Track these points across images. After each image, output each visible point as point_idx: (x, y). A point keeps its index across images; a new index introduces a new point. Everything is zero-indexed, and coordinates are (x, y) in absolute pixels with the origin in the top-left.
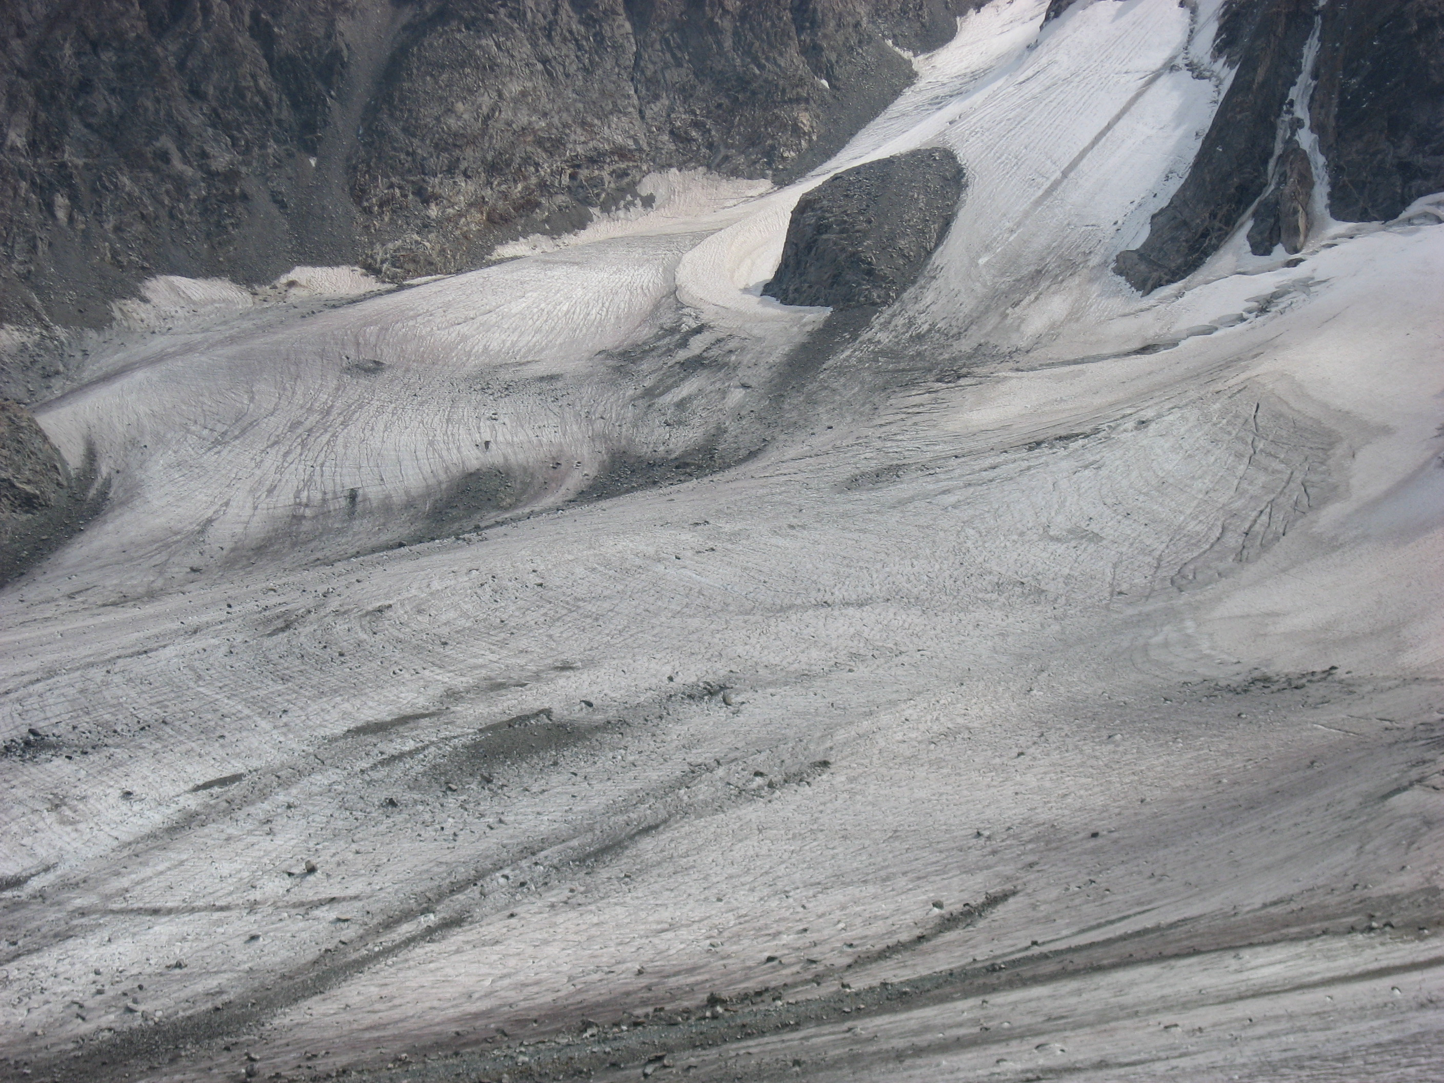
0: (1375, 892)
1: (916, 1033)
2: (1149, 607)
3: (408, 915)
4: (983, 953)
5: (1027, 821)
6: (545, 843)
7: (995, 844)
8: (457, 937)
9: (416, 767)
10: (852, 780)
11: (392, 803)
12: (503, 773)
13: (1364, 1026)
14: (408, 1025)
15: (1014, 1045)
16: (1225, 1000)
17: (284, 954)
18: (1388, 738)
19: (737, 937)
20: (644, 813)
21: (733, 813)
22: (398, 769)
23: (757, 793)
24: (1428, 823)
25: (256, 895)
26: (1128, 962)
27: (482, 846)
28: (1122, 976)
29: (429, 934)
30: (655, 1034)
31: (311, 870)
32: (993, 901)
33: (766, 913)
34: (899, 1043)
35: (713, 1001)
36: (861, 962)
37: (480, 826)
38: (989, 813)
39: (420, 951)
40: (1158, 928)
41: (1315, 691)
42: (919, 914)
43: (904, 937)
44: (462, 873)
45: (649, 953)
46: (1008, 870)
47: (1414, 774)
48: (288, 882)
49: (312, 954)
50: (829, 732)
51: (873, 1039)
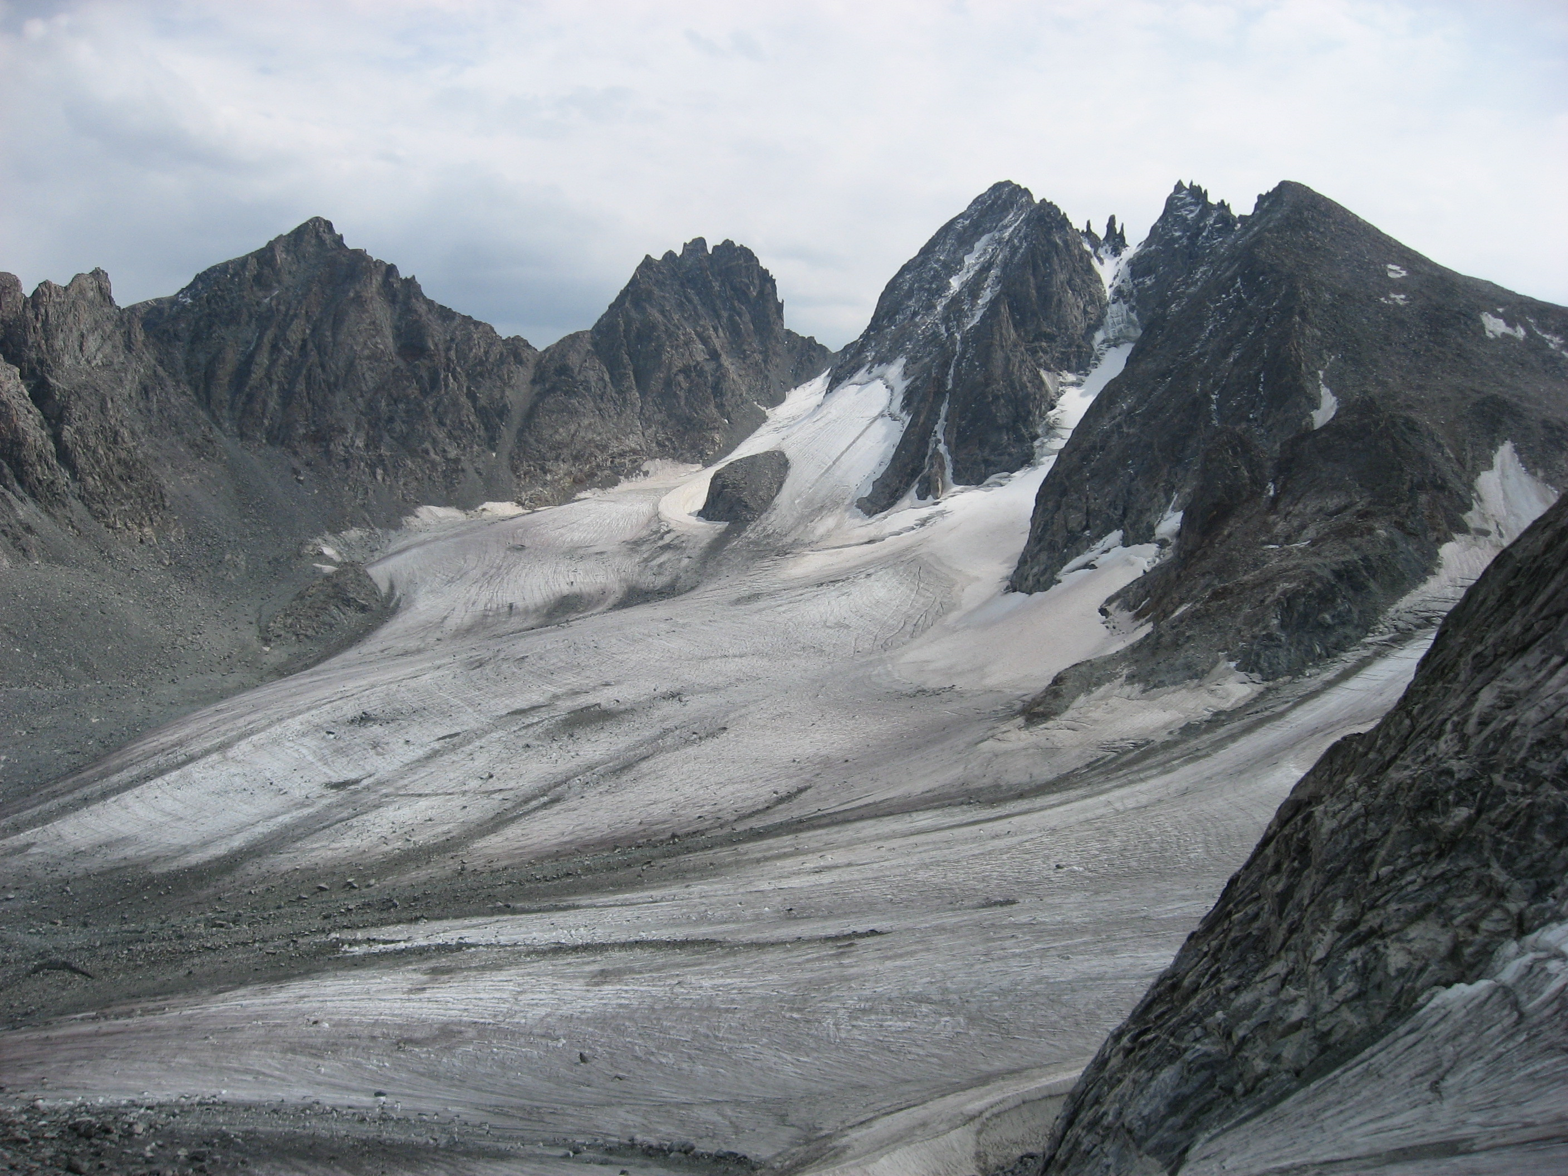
0: (972, 786)
1: (765, 850)
2: (871, 658)
3: (535, 797)
4: (796, 814)
5: (816, 755)
6: (598, 764)
7: (802, 765)
8: (557, 807)
9: (539, 730)
10: (737, 736)
11: (528, 746)
12: (578, 732)
13: (966, 847)
14: (535, 847)
15: (810, 856)
16: (905, 835)
17: (478, 815)
18: (978, 717)
19: (684, 807)
20: (642, 751)
21: (683, 751)
22: (531, 730)
23: (694, 742)
24: (996, 756)
25: (466, 788)
26: (861, 818)
27: (569, 765)
28: (859, 825)
29: (545, 806)
30: (648, 852)
31: (491, 776)
32: (800, 791)
33: (697, 796)
34: (759, 855)
35: (674, 836)
36: (741, 818)
37: (568, 756)
38: (799, 751)
39: (540, 814)
40: (875, 803)
41: (946, 696)
42: (767, 797)
43: (760, 807)
44: (559, 778)
45: (644, 815)
46: (808, 776)
47: (990, 733)
48: (480, 782)
49: (491, 815)
50: (727, 714)
51: (745, 854)
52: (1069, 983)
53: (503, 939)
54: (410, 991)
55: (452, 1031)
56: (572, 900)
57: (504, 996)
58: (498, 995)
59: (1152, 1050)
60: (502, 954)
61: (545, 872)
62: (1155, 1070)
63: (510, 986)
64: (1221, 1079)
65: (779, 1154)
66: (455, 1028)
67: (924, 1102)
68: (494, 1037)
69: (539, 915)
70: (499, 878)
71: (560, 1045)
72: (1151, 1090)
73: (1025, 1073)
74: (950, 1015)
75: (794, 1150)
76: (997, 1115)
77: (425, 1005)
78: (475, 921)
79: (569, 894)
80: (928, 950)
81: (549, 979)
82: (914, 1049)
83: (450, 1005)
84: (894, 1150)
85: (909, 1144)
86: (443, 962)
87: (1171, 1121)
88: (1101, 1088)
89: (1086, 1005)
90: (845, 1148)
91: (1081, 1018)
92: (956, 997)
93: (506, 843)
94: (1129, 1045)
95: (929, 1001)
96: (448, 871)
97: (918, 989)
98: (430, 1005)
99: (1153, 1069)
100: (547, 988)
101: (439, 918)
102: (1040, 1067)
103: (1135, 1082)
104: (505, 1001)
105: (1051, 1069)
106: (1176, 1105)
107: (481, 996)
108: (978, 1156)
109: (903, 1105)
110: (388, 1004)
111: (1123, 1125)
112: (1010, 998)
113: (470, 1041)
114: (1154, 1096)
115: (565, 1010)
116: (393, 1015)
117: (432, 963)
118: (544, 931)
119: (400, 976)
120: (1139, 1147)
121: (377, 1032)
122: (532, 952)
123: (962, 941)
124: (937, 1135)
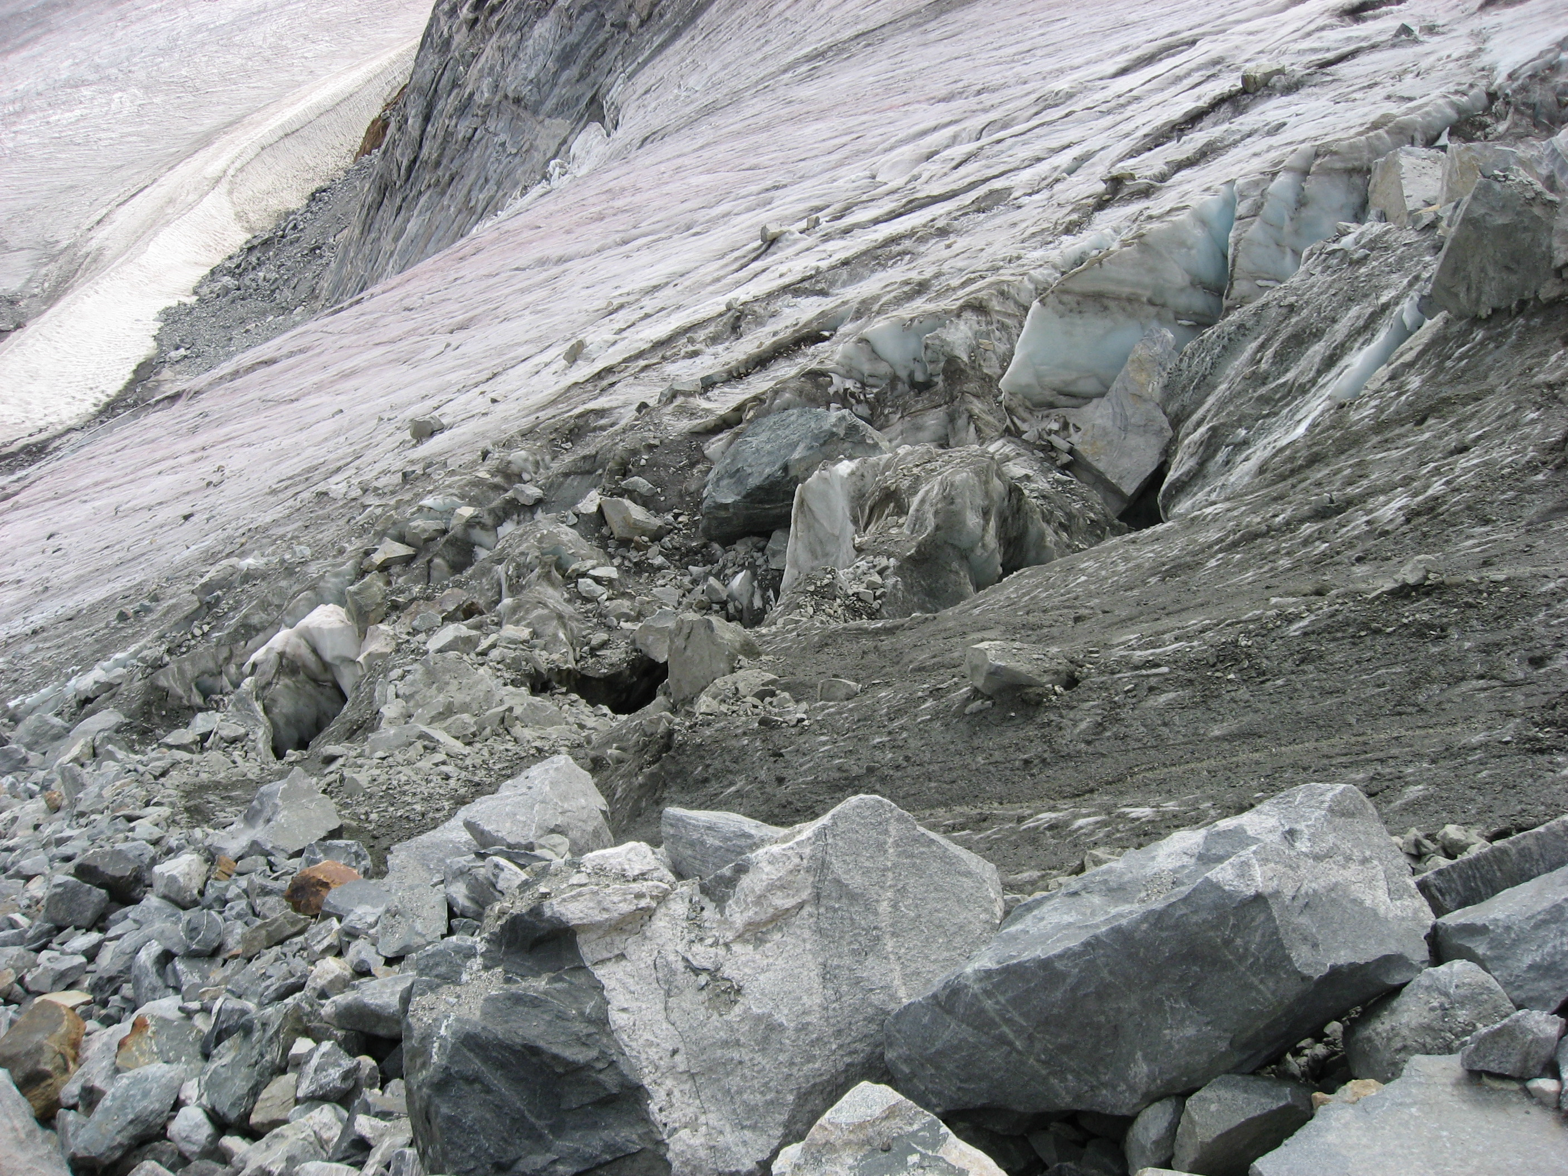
59: (510, 10)
62: (523, 30)
64: (610, 17)
65: (30, 280)
67: (155, 180)
72: (530, 51)
73: (246, 121)
74: (120, 90)
75: (44, 271)
76: (241, 170)
80: (50, 31)
82: (103, 135)
84: (156, 234)
85: (168, 223)
87: (565, 76)
88: (454, 69)
89: (264, 39)
90: (100, 251)
91: (268, 53)
92: (114, 71)
94: (471, 16)
95: (85, 83)
97: (65, 75)
99: (520, 29)
102: (258, 110)
103: (501, 49)
105: (272, 109)
106: (566, 58)
108: (239, 216)
109: (133, 191)
111: (506, 97)
112: (177, 56)
114: (536, 55)
120: (535, 112)
123: (85, 12)
124: (191, 207)
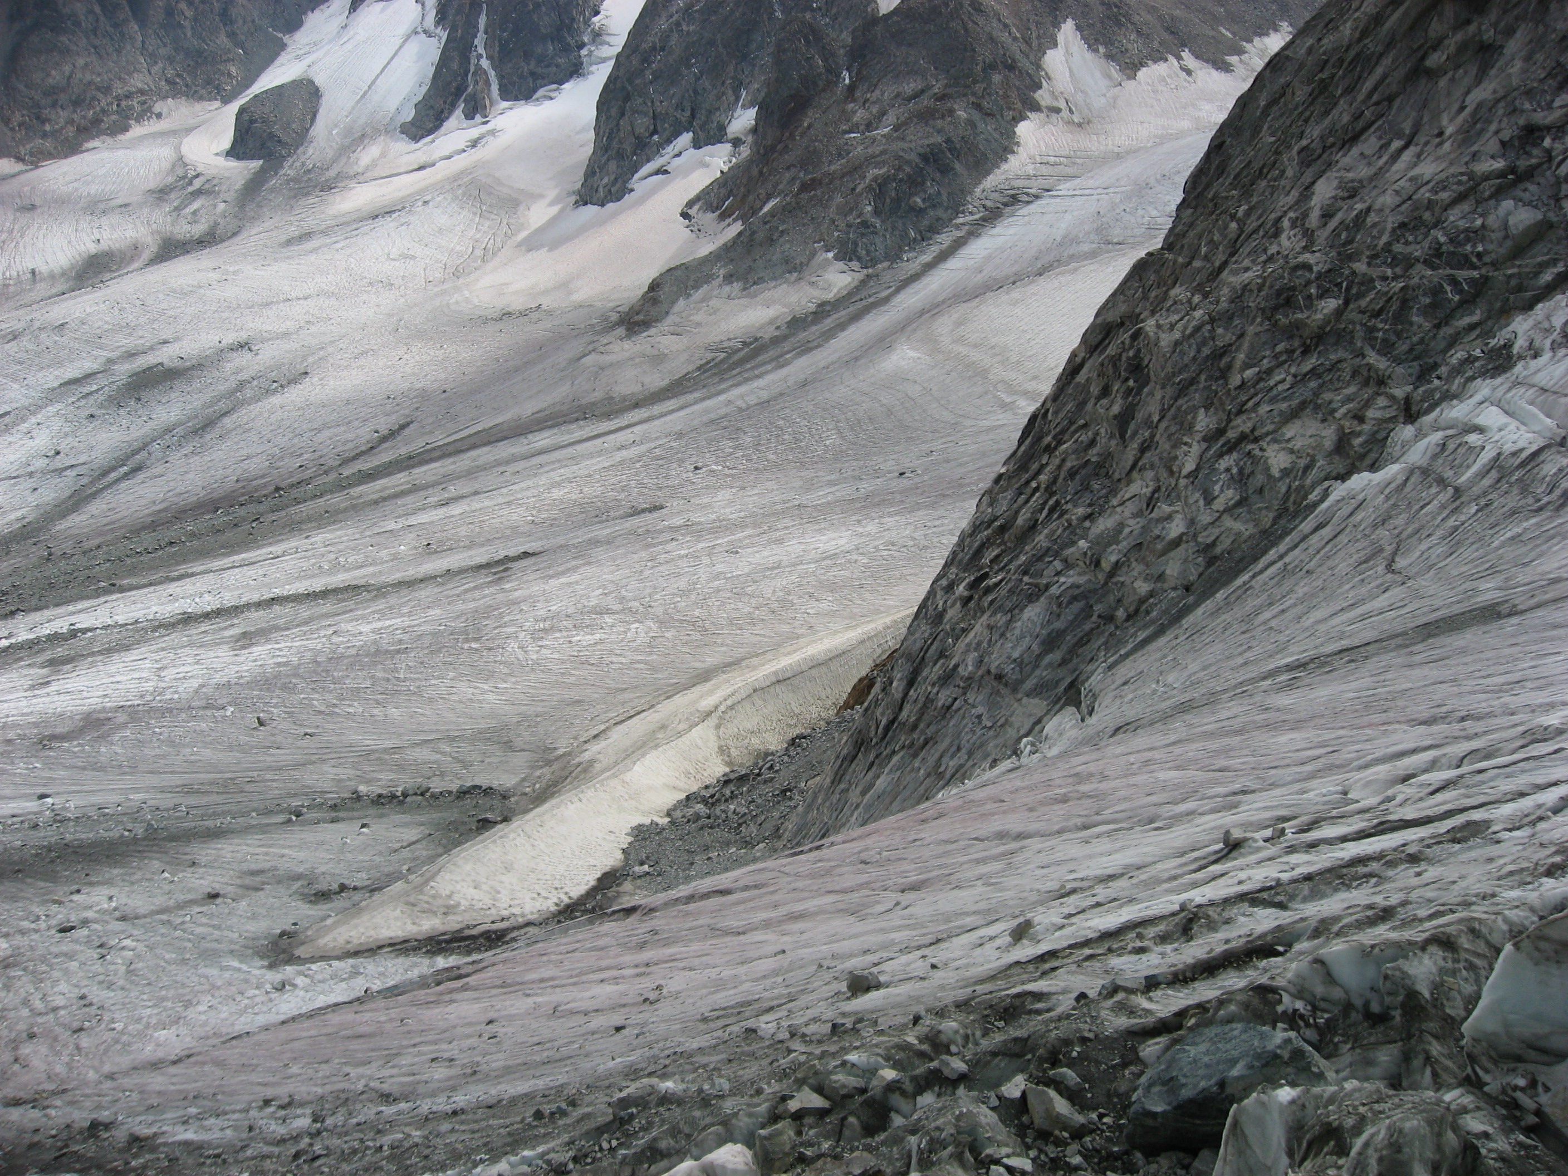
0: (584, 402)
1: (381, 491)
2: (445, 286)
3: (113, 469)
4: (404, 451)
5: (410, 389)
6: (175, 426)
7: (397, 401)
8: (141, 476)
9: (101, 398)
10: (321, 379)
11: (92, 416)
12: (145, 396)
13: (594, 461)
14: (126, 520)
15: (430, 491)
16: (526, 457)
17: (53, 495)
18: (575, 332)
19: (282, 458)
20: (222, 405)
21: (266, 402)
22: (91, 400)
23: (275, 391)
24: (602, 369)
25: (31, 469)
26: (474, 447)
27: (143, 431)
28: (473, 453)
29: (126, 476)
30: (253, 508)
31: (58, 453)
32: (403, 427)
33: (293, 446)
34: (375, 496)
35: (278, 489)
36: (345, 462)
37: (140, 422)
38: (391, 387)
39: (124, 485)
40: (484, 430)
41: (534, 316)
42: (368, 437)
43: (363, 448)
44: (136, 445)
45: (239, 472)
46: (407, 412)
47: (590, 347)
48: (47, 461)
49: (68, 493)
50: (304, 358)
51: (361, 496)
52: (748, 575)
53: (121, 619)
54: (32, 687)
55: (98, 719)
56: (182, 569)
57: (144, 675)
58: (137, 675)
59: (1004, 592)
60: (125, 634)
61: (145, 545)
62: (1014, 612)
63: (147, 664)
64: (1098, 608)
65: (524, 780)
66: (102, 716)
67: (652, 706)
68: (151, 718)
69: (152, 588)
70: (95, 557)
71: (228, 713)
72: (1017, 632)
73: (744, 664)
74: (638, 621)
75: (538, 773)
76: (731, 708)
77: (56, 698)
78: (80, 605)
79: (178, 564)
80: (589, 563)
81: (188, 651)
82: (615, 659)
83: (85, 694)
84: (644, 755)
85: (656, 747)
86: (60, 651)
87: (1048, 658)
88: (943, 641)
89: (774, 592)
90: (592, 762)
91: (774, 606)
92: (637, 604)
93: (91, 521)
94: (966, 594)
95: (609, 612)
96: (34, 559)
97: (593, 602)
98: (62, 697)
99: (1011, 610)
100: (190, 660)
101: (37, 609)
102: (757, 655)
103: (990, 628)
104: (147, 680)
105: (769, 656)
106: (1050, 643)
107: (118, 678)
108: (723, 750)
109: (632, 713)
110: (12, 705)
111: (989, 672)
112: (693, 598)
113: (124, 726)
114: (1022, 637)
115: (219, 678)
116: (23, 715)
117: (48, 655)
118: (163, 604)
119: (14, 675)
120: (1015, 690)
121: (11, 735)
122: (160, 626)
123: (622, 551)
124: (680, 735)
